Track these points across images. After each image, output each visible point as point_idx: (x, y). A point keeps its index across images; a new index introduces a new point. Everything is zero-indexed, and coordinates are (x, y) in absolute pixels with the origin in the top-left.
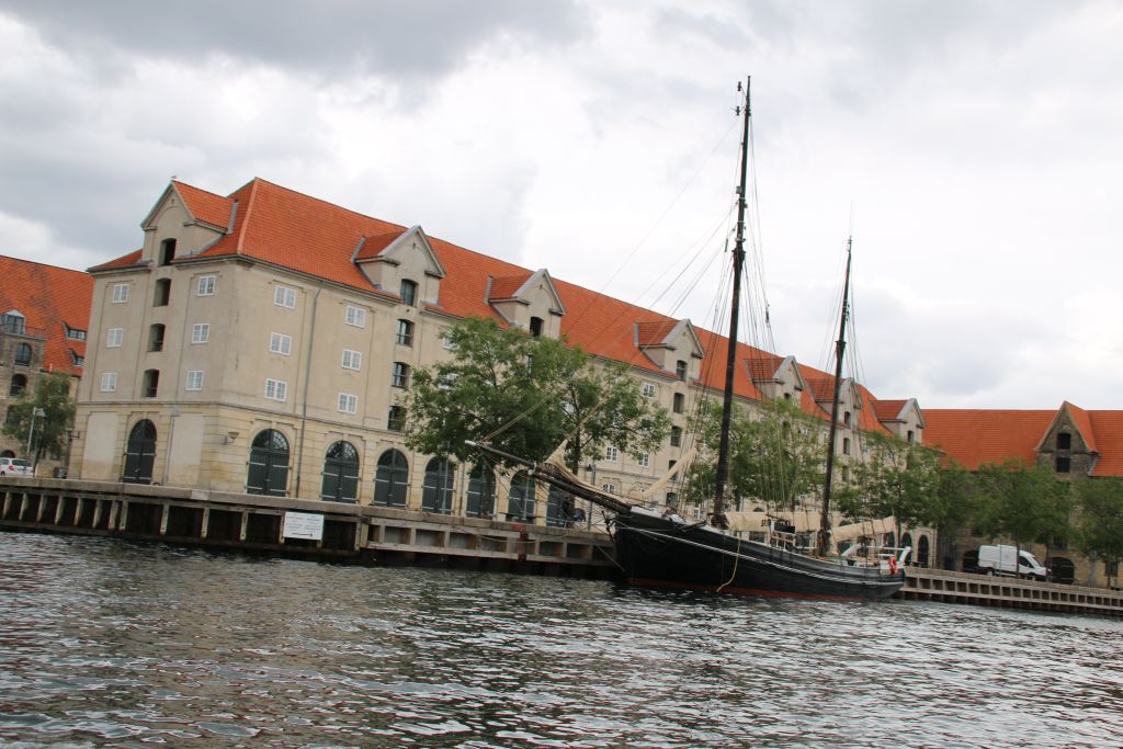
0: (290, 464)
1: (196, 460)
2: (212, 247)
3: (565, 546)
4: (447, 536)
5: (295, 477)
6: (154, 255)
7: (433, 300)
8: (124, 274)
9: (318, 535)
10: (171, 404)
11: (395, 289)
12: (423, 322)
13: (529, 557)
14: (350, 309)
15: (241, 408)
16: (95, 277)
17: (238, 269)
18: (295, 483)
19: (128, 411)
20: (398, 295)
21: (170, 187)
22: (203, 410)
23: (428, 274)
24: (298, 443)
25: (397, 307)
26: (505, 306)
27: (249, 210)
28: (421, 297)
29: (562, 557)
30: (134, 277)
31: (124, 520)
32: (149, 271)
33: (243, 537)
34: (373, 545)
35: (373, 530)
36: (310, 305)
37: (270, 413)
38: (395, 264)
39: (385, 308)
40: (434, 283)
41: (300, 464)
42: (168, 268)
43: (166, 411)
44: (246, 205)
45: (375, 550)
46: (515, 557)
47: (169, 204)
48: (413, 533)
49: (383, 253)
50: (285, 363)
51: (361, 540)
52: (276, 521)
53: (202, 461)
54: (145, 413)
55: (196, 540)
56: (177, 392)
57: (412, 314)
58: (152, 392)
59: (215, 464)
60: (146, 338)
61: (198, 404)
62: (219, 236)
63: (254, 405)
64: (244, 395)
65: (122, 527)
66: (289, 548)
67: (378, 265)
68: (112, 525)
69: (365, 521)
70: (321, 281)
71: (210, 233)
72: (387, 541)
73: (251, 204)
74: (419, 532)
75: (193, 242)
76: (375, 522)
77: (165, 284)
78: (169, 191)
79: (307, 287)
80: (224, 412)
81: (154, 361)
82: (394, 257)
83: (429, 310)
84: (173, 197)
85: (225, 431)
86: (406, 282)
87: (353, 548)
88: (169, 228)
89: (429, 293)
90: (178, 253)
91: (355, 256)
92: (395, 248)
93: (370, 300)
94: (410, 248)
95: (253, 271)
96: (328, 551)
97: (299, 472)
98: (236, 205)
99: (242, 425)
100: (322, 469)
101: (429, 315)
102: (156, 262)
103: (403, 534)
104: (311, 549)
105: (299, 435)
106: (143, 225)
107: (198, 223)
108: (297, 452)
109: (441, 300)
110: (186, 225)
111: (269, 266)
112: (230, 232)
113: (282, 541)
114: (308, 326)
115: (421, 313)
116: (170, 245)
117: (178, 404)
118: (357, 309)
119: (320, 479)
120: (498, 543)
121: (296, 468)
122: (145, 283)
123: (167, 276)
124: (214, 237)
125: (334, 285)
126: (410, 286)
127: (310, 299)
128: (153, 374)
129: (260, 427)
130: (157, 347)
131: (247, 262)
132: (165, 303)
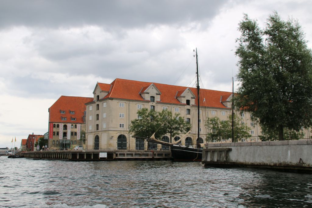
0: (127, 142)
1: (106, 143)
2: (106, 96)
3: (164, 154)
4: (134, 154)
5: (128, 144)
6: (95, 99)
7: (159, 100)
8: (91, 104)
9: (106, 156)
10: (101, 131)
11: (149, 99)
12: (157, 105)
13: (155, 157)
14: (138, 105)
15: (114, 131)
16: (86, 105)
17: (110, 101)
18: (129, 146)
19: (94, 133)
20: (150, 100)
21: (97, 84)
22: (106, 132)
23: (157, 94)
24: (128, 137)
25: (150, 103)
26: (180, 98)
27: (114, 86)
28: (156, 100)
29: (164, 156)
30: (93, 104)
31: (71, 157)
32: (95, 103)
33: (92, 158)
34: (117, 157)
35: (117, 155)
36: (128, 106)
37: (121, 131)
38: (148, 93)
39: (147, 104)
40: (159, 96)
41: (129, 141)
42: (98, 102)
43: (100, 133)
44: (114, 85)
45: (117, 158)
46: (151, 157)
47: (97, 88)
48: (126, 154)
49: (145, 91)
50: (123, 119)
51: (114, 157)
52: (98, 155)
53: (107, 143)
54: (97, 134)
55: (84, 159)
56: (102, 129)
57: (154, 104)
58: (98, 129)
59: (109, 143)
60: (96, 117)
61: (105, 131)
62: (107, 93)
63: (117, 130)
64: (114, 128)
65: (71, 158)
66: (101, 159)
67: (144, 94)
68: (69, 158)
69: (115, 153)
70: (130, 100)
71: (106, 93)
72: (120, 156)
73: (115, 85)
74: (127, 154)
75: (103, 95)
76: (117, 153)
77: (98, 105)
78: (97, 85)
79: (127, 102)
80: (110, 132)
81: (97, 122)
82: (148, 92)
83: (158, 102)
84: (98, 86)
85: (111, 136)
86: (151, 97)
87: (113, 158)
88: (98, 93)
89: (158, 98)
90: (100, 98)
91: (140, 92)
92: (148, 90)
93: (142, 102)
94: (152, 89)
95: (113, 100)
96: (108, 159)
97: (129, 143)
98: (112, 85)
99: (114, 134)
100: (135, 142)
101: (158, 104)
102: (96, 101)
103: (124, 155)
104: (105, 159)
105: (128, 135)
106: (93, 93)
107: (102, 91)
108: (128, 139)
109: (161, 100)
110: (100, 92)
111: (117, 99)
112: (110, 92)
113: (99, 158)
114: (128, 111)
115: (156, 103)
116: (98, 96)
117: (102, 131)
118: (140, 105)
119: (135, 144)
120: (147, 155)
121: (128, 142)
122: (95, 105)
123: (98, 103)
124: (107, 94)
125: (133, 101)
126: (153, 98)
127: (128, 104)
128: (98, 125)
129: (119, 134)
130: (98, 119)
131: (112, 99)
132: (98, 109)
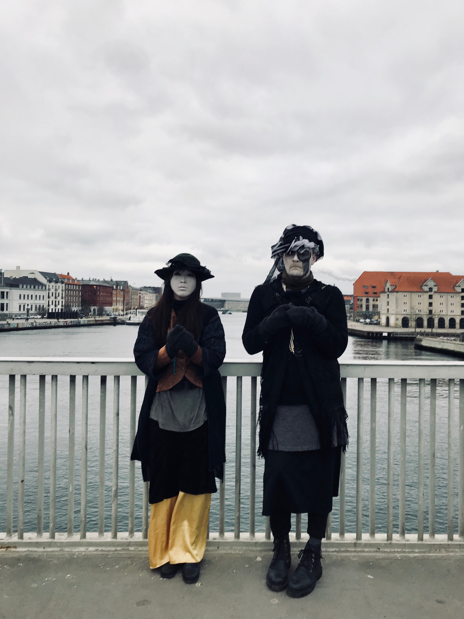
2: (394, 289)
5: (411, 324)
7: (436, 290)
9: (387, 335)
10: (390, 314)
11: (428, 290)
12: (434, 294)
14: (418, 295)
15: (400, 314)
19: (386, 314)
23: (435, 286)
25: (428, 293)
26: (456, 287)
28: (433, 290)
32: (386, 293)
37: (405, 314)
38: (427, 286)
39: (425, 294)
40: (437, 287)
43: (390, 316)
47: (388, 282)
49: (425, 283)
50: (406, 306)
53: (394, 323)
54: (388, 315)
56: (391, 312)
57: (432, 293)
58: (388, 312)
59: (396, 323)
60: (386, 303)
61: (393, 314)
63: (402, 313)
64: (400, 312)
67: (423, 287)
69: (393, 333)
70: (411, 292)
73: (401, 279)
75: (391, 288)
77: (388, 295)
79: (409, 293)
81: (388, 307)
82: (427, 284)
83: (435, 292)
85: (397, 318)
86: (430, 288)
88: (388, 286)
91: (421, 285)
93: (422, 293)
94: (431, 282)
95: (399, 293)
99: (400, 317)
102: (387, 291)
108: (410, 320)
109: (438, 290)
110: (390, 286)
111: (401, 291)
112: (397, 286)
114: (410, 299)
116: (388, 289)
118: (420, 295)
121: (410, 322)
122: (386, 295)
123: (388, 293)
124: (394, 287)
125: (414, 292)
126: (431, 290)
127: (410, 295)
128: (388, 309)
129: (403, 317)
130: (388, 305)
131: (397, 292)
132: (388, 298)
